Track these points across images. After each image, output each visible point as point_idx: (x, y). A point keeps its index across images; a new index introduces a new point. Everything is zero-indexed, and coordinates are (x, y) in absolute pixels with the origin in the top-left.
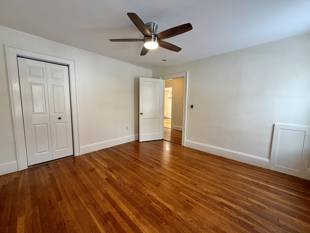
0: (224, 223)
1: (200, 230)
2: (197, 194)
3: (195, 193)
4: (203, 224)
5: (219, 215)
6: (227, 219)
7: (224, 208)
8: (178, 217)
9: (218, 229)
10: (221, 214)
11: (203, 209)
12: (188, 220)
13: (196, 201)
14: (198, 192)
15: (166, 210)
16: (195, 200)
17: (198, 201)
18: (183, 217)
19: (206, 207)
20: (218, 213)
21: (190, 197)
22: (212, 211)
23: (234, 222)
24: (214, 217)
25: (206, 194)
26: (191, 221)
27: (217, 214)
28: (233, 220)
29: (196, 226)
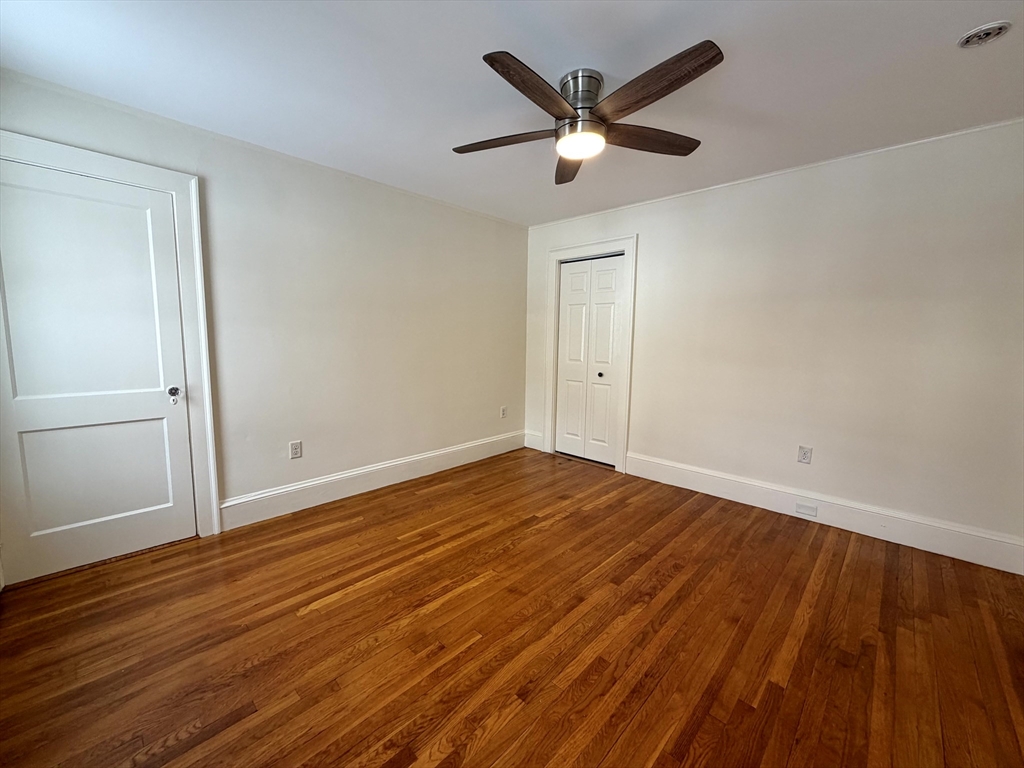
0: (339, 717)
1: (349, 650)
2: (467, 683)
3: (475, 678)
4: (359, 662)
5: (367, 715)
6: (343, 733)
7: (386, 748)
8: (396, 617)
9: (333, 690)
10: (367, 722)
11: (404, 679)
12: (383, 634)
13: (438, 669)
14: (478, 688)
15: (422, 600)
16: (440, 668)
17: (436, 676)
18: (393, 626)
19: (406, 688)
20: (373, 715)
21: (457, 658)
22: (389, 699)
23: (326, 752)
24: (365, 695)
25: (463, 714)
26: (376, 640)
27: (373, 711)
28: (333, 749)
29: (363, 645)
